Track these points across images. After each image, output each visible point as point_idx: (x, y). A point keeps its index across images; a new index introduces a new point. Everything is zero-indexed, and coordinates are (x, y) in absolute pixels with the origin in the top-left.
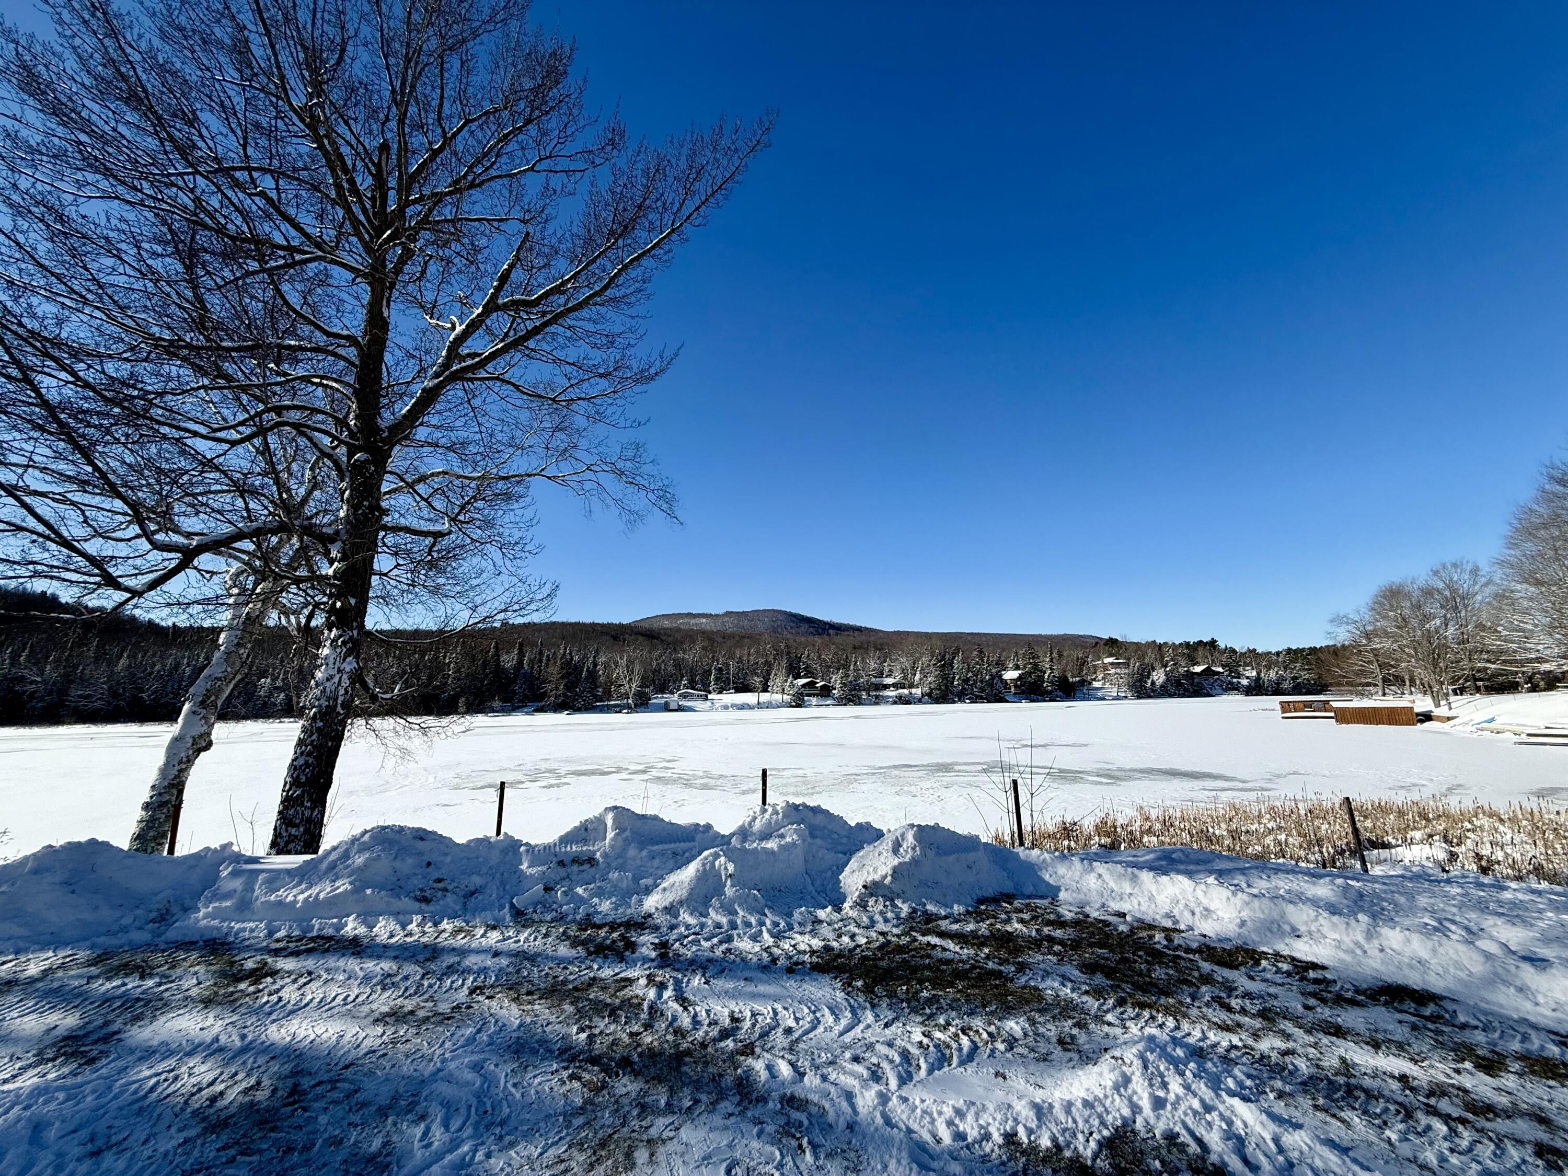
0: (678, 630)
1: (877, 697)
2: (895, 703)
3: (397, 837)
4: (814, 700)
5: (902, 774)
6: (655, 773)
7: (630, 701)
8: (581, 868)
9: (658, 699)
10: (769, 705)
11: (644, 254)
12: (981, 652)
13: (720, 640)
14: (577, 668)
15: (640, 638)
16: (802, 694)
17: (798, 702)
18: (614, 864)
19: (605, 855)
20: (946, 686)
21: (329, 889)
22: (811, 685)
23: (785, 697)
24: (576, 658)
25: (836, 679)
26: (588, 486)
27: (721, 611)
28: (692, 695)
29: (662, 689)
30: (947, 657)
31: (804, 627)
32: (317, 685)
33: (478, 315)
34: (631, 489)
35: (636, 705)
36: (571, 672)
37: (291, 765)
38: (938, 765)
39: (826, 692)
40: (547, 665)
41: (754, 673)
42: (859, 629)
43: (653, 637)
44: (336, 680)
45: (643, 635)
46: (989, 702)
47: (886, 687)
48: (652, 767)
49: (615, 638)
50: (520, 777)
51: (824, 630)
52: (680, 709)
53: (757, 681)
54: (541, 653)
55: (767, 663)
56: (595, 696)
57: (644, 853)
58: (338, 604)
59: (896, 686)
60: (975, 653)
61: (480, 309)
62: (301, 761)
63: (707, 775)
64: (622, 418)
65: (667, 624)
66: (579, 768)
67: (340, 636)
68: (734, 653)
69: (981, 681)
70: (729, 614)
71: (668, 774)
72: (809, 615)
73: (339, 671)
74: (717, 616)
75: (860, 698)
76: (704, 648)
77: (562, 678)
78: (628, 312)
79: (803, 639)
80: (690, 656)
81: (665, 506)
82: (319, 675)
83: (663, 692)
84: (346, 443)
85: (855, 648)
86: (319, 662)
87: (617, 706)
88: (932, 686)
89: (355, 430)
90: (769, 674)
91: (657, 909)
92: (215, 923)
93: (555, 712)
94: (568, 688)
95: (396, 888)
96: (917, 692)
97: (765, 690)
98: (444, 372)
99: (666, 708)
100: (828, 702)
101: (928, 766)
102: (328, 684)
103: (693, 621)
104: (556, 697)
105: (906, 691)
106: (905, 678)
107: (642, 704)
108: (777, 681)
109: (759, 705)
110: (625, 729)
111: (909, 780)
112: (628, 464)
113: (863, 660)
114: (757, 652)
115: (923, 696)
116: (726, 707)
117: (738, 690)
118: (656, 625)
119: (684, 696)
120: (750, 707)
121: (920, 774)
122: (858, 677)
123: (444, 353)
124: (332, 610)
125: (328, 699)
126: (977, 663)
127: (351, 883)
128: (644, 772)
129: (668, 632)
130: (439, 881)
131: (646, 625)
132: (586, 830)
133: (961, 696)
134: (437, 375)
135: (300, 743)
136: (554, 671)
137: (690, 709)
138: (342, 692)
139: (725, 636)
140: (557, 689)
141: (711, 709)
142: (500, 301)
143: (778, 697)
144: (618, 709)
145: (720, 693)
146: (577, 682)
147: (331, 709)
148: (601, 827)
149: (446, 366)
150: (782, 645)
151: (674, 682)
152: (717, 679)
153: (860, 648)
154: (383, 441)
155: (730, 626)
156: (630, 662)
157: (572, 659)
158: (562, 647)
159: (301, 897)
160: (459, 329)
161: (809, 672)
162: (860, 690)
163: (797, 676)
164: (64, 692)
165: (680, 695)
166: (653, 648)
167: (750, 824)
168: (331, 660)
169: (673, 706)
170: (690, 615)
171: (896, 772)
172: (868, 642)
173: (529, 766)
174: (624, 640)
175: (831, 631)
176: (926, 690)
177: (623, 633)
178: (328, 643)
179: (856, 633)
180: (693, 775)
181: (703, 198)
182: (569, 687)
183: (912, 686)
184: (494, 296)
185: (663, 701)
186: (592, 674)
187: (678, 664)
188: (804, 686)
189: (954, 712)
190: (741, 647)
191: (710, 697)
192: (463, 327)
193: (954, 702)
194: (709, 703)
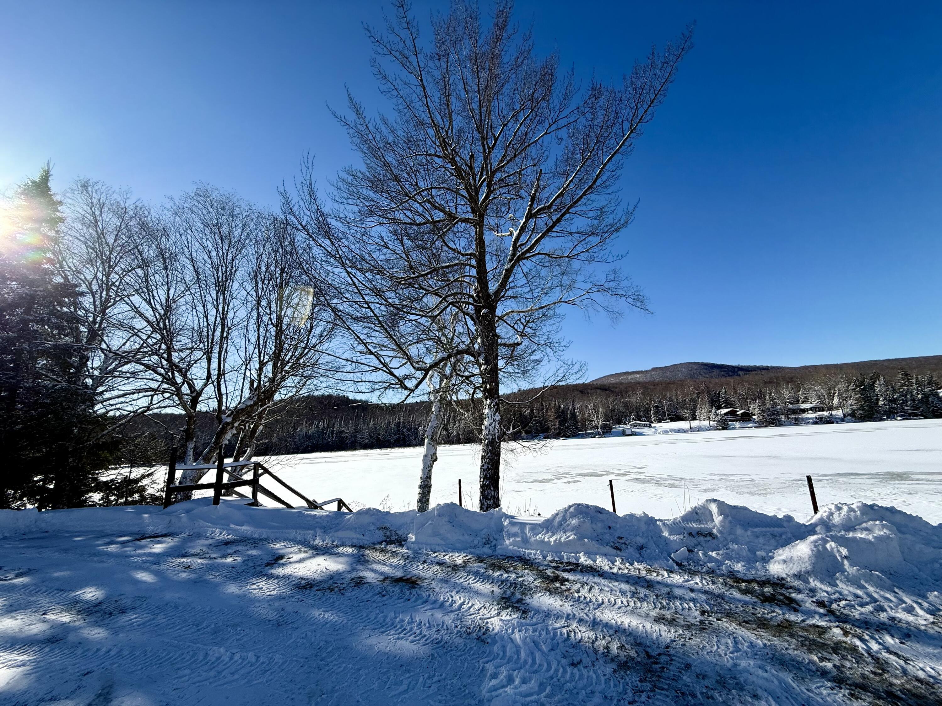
0: (621, 383)
1: (796, 419)
2: (816, 423)
3: (587, 510)
4: (737, 424)
5: (851, 481)
6: (633, 476)
7: (599, 430)
8: (706, 539)
9: (617, 428)
10: (699, 429)
11: (615, 153)
12: (906, 375)
13: (652, 387)
14: (564, 412)
15: (599, 391)
16: (726, 420)
17: (724, 425)
18: (729, 538)
19: (720, 532)
20: (870, 407)
21: (565, 537)
22: (733, 413)
23: (712, 423)
24: (562, 406)
25: (754, 408)
26: (585, 302)
27: (649, 368)
28: (640, 424)
29: (619, 422)
30: (866, 382)
31: (716, 372)
32: (486, 428)
33: (524, 223)
34: (614, 298)
35: (603, 433)
36: (561, 415)
37: (481, 469)
38: (888, 474)
39: (746, 418)
40: (547, 412)
41: (684, 408)
42: (767, 369)
43: (606, 390)
44: (493, 425)
45: (600, 389)
46: (926, 418)
47: (804, 411)
48: (629, 472)
49: (582, 392)
50: (550, 477)
51: (734, 372)
52: (633, 434)
53: (687, 413)
54: (542, 405)
55: (693, 400)
56: (577, 428)
57: (749, 533)
58: (488, 387)
59: (813, 409)
60: (898, 376)
61: (524, 220)
62: (485, 467)
63: (671, 478)
64: (610, 256)
65: (613, 380)
66: (582, 472)
67: (492, 403)
68: (666, 395)
69: (913, 400)
70: (654, 369)
71: (642, 476)
72: (719, 363)
73: (494, 420)
74: (646, 371)
75: (779, 421)
76: (643, 394)
77: (556, 418)
78: (607, 192)
79: (717, 380)
80: (635, 399)
81: (639, 304)
82: (486, 423)
83: (619, 424)
84: (472, 304)
85: (765, 383)
86: (484, 416)
87: (592, 433)
88: (854, 407)
89: (477, 299)
90: (695, 406)
91: (788, 575)
92: (516, 548)
93: (555, 438)
94: (560, 424)
95: (599, 539)
96: (839, 413)
97: (694, 419)
98: (513, 258)
99: (624, 434)
100: (750, 425)
101: (877, 474)
102: (490, 427)
103: (630, 377)
104: (555, 429)
105: (825, 413)
106: (822, 402)
107: (607, 432)
108: (702, 412)
109: (692, 430)
110: (601, 448)
111: (860, 486)
112: (612, 283)
113: (777, 391)
114: (683, 393)
115: (845, 416)
116: (666, 432)
117: (672, 420)
118: (606, 382)
119: (635, 426)
120: (685, 431)
121: (872, 481)
122: (773, 406)
123: (511, 248)
124: (485, 390)
125: (492, 435)
126: (904, 385)
127: (575, 535)
128: (625, 475)
129: (615, 385)
130: (621, 538)
131: (599, 383)
132: (697, 513)
133: (890, 414)
134: (511, 261)
135: (483, 457)
136: (551, 415)
137: (641, 434)
138: (497, 431)
139: (655, 384)
140: (555, 425)
141: (655, 433)
142: (533, 212)
143: (706, 423)
144: (593, 436)
145: (659, 422)
146: (565, 420)
147: (493, 439)
148: (707, 512)
149: (514, 255)
150: (702, 387)
151: (626, 417)
152: (655, 414)
153: (770, 382)
154: (492, 301)
155: (657, 377)
156: (595, 406)
157: (560, 407)
158: (553, 400)
159: (552, 539)
160: (515, 234)
161: (729, 404)
162: (778, 415)
163: (719, 408)
164: (355, 437)
165: (632, 425)
166: (607, 396)
167: (828, 517)
168: (490, 415)
169: (628, 432)
170: (627, 373)
171: (842, 479)
172: (777, 378)
173: (552, 470)
174: (588, 393)
175: (740, 373)
176: (848, 410)
177: (587, 389)
178: (487, 407)
179: (763, 372)
180: (660, 478)
181: (649, 103)
182: (562, 423)
183: (831, 408)
184: (530, 210)
185: (620, 429)
186: (573, 415)
187: (626, 405)
188: (726, 414)
189: (886, 428)
190: (670, 391)
191: (653, 425)
192: (518, 231)
193: (882, 420)
194: (653, 430)
